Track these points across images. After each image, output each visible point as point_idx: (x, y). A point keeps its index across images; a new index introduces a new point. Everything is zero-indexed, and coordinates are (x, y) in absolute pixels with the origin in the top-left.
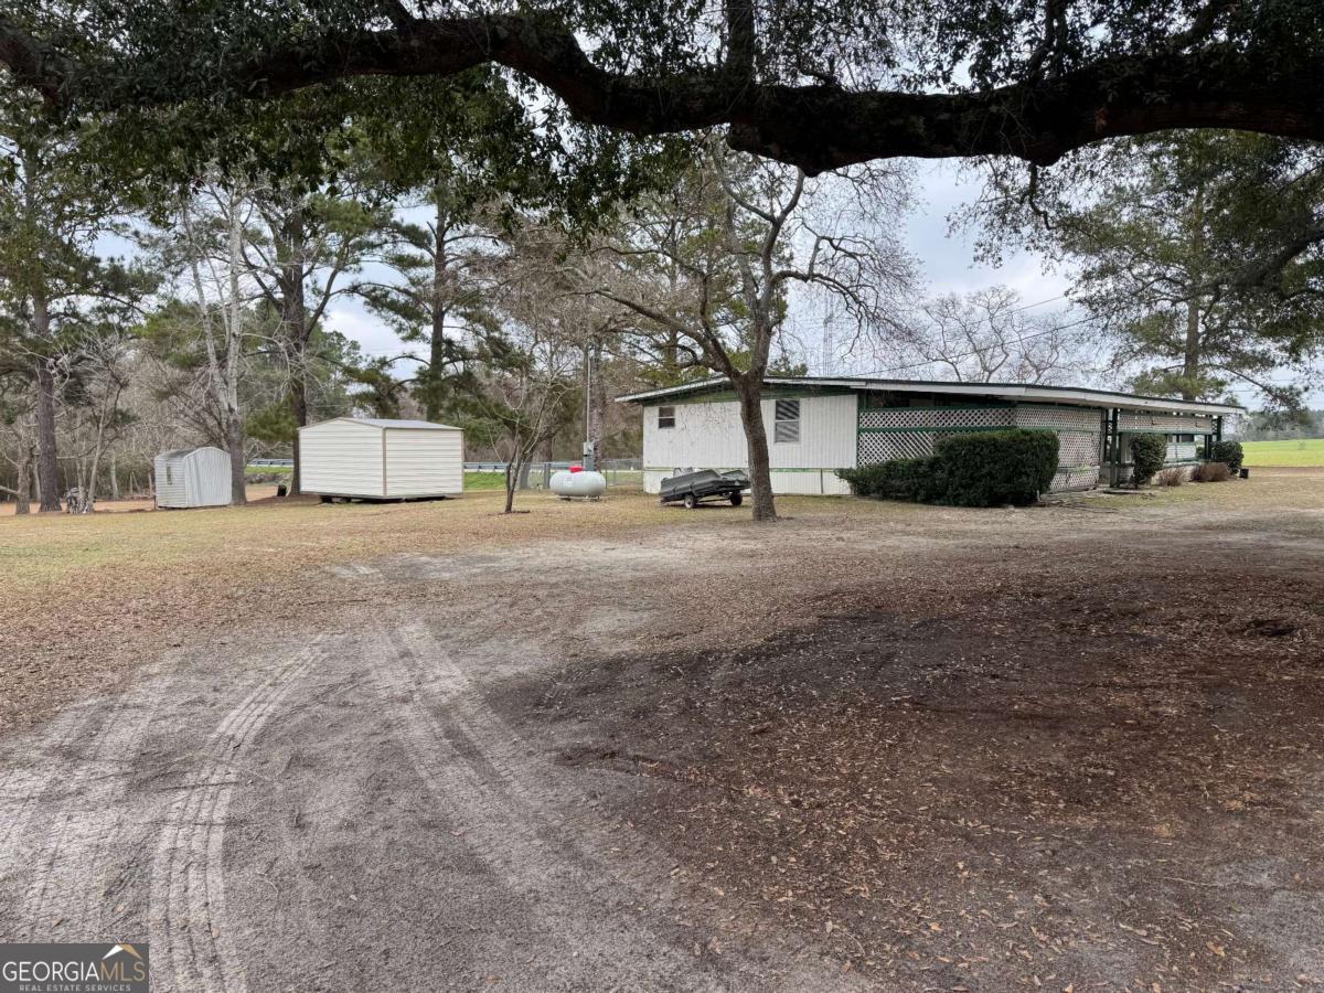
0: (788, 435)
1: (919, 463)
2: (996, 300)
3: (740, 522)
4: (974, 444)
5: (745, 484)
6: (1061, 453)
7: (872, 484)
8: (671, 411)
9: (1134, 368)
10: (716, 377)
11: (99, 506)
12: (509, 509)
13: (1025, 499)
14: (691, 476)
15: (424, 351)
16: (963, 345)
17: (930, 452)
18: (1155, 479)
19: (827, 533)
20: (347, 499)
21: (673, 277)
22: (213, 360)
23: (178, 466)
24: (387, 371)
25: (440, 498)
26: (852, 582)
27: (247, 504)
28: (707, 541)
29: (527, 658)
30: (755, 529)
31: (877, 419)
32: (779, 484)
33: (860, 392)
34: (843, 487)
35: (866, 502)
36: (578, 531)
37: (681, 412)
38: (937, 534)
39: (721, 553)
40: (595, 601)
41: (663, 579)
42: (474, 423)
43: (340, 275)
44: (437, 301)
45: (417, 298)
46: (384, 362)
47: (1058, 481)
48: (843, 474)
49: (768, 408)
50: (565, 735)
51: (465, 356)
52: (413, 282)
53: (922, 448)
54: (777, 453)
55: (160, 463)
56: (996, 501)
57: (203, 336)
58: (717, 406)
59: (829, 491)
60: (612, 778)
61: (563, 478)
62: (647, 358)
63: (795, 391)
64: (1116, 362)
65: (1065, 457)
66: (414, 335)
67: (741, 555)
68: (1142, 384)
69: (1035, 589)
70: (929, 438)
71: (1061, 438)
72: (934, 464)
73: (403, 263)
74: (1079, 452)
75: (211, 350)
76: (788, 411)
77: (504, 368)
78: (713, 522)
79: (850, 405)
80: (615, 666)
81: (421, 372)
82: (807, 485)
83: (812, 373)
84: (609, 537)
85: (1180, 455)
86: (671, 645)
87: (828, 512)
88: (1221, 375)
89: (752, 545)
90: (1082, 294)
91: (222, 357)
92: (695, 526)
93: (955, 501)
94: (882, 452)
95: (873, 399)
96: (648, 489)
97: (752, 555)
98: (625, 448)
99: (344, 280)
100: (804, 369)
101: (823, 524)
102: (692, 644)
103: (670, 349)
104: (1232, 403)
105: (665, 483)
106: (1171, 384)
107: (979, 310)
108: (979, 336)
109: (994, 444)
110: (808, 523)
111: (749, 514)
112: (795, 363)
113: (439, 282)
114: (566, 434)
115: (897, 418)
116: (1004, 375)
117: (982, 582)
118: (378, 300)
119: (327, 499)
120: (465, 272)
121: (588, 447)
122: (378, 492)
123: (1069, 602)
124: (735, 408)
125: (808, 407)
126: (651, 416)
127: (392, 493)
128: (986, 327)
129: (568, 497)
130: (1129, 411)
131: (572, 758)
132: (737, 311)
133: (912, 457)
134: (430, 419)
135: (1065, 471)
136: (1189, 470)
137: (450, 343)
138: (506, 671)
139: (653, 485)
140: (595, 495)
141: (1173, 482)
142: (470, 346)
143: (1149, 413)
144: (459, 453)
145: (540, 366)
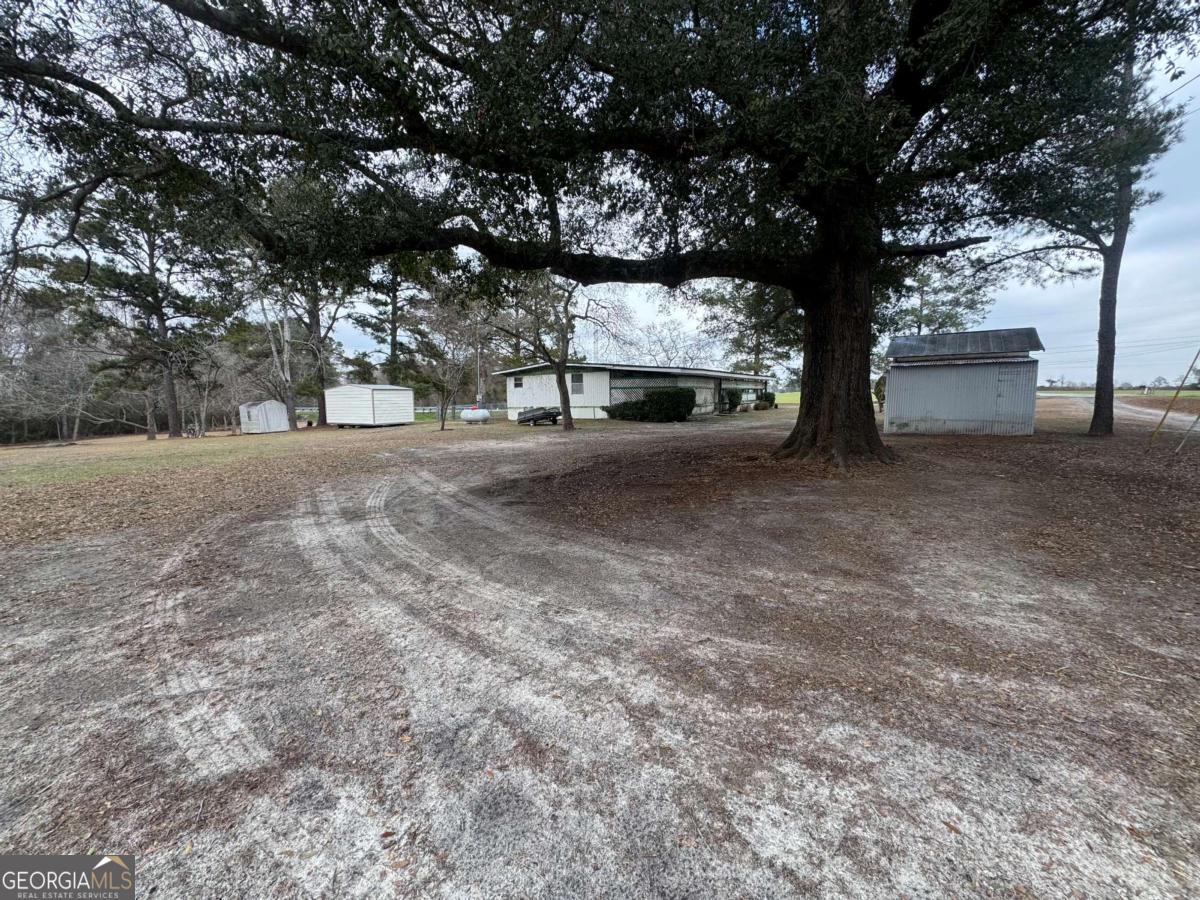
0: (578, 390)
1: (637, 403)
2: (672, 327)
3: (557, 431)
4: (661, 393)
5: (559, 414)
6: (697, 398)
7: (617, 413)
8: (520, 380)
9: (734, 359)
10: (542, 363)
11: (207, 434)
12: (443, 429)
13: (682, 418)
14: (533, 410)
15: (387, 349)
16: (658, 347)
17: (642, 398)
18: (738, 408)
19: (597, 434)
20: (353, 426)
21: (517, 311)
22: (275, 354)
23: (254, 411)
24: (367, 359)
25: (403, 425)
26: (607, 452)
27: (298, 430)
28: (543, 439)
29: (478, 481)
30: (565, 434)
31: (619, 383)
32: (575, 414)
33: (610, 370)
34: (603, 415)
35: (615, 421)
36: (481, 436)
37: (526, 380)
38: (643, 433)
39: (549, 444)
40: (499, 462)
41: (527, 453)
42: (417, 386)
43: (341, 309)
44: (393, 322)
45: (383, 321)
46: (365, 355)
47: (695, 410)
48: (604, 408)
49: (568, 377)
50: (503, 499)
51: (410, 352)
52: (380, 313)
53: (638, 396)
54: (574, 399)
55: (243, 409)
56: (668, 419)
57: (269, 342)
58: (544, 377)
59: (598, 417)
60: (524, 508)
61: (467, 413)
62: (504, 351)
63: (580, 370)
64: (726, 356)
65: (699, 399)
66: (383, 341)
67: (559, 443)
68: (737, 366)
69: (676, 450)
70: (641, 392)
71: (697, 391)
72: (644, 403)
73: (375, 303)
74: (705, 398)
75: (274, 349)
76: (578, 379)
77: (431, 357)
78: (544, 431)
79: (606, 377)
80: (515, 481)
81: (387, 360)
82: (588, 414)
83: (588, 361)
84: (497, 439)
85: (749, 398)
86: (535, 474)
87: (598, 426)
88: (769, 363)
89: (564, 440)
90: (704, 328)
91: (280, 352)
92: (536, 433)
93: (652, 420)
94: (620, 397)
95: (617, 373)
96: (510, 418)
97: (564, 443)
98: (496, 398)
99: (342, 312)
100: (585, 358)
101: (595, 431)
102: (544, 473)
103: (516, 348)
104: (773, 376)
105: (520, 414)
106: (749, 367)
107: (665, 331)
108: (665, 344)
109: (668, 394)
110: (588, 431)
111: (561, 428)
112: (579, 356)
113: (394, 313)
114: (464, 392)
115: (627, 383)
116: (676, 363)
117: (656, 450)
118: (362, 322)
119: (341, 426)
120: (406, 308)
121: (479, 397)
122: (371, 422)
123: (687, 454)
124: (554, 377)
125: (587, 378)
126: (510, 382)
127: (377, 423)
128: (668, 340)
129: (470, 422)
130: (727, 379)
131: (509, 504)
132: (551, 328)
133: (634, 400)
134: (392, 384)
135: (699, 406)
136: (752, 405)
137: (401, 344)
138: (472, 485)
139: (513, 415)
140: (485, 421)
141: (745, 410)
142: (413, 346)
143: (736, 380)
144: (412, 401)
145: (450, 356)
